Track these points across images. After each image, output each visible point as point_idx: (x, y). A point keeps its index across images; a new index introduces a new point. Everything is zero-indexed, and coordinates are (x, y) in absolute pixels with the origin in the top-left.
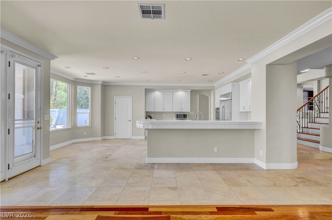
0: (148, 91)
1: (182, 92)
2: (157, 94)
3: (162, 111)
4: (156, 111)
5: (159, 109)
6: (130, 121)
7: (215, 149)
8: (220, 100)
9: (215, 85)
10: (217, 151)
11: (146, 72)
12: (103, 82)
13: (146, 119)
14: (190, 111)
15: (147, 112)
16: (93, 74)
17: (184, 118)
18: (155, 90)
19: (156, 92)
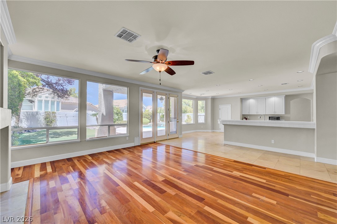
1: (275, 98)
2: (251, 101)
3: (256, 114)
4: (250, 114)
5: (253, 112)
7: (273, 142)
10: (274, 143)
12: (212, 97)
13: (243, 120)
14: (284, 114)
15: (243, 115)
16: (203, 94)
18: (249, 98)
19: (250, 100)
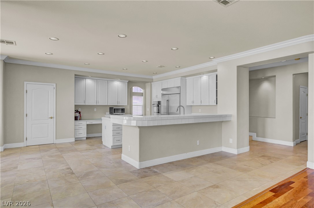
0: (79, 77)
1: (119, 82)
2: (89, 82)
3: (95, 104)
4: (87, 104)
5: (91, 101)
6: (52, 118)
7: (198, 142)
8: (162, 93)
9: (154, 77)
10: (199, 144)
11: (104, 54)
12: (8, 57)
14: (127, 105)
17: (122, 112)
18: (87, 77)
19: (87, 80)
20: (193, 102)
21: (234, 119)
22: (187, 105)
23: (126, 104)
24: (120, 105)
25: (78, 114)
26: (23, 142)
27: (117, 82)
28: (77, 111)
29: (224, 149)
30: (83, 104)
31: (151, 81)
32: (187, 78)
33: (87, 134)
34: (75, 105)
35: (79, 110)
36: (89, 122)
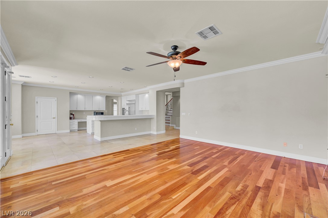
0: (72, 94)
2: (79, 97)
3: (84, 110)
5: (81, 108)
6: (54, 118)
7: (136, 129)
8: (127, 103)
9: (122, 94)
19: (78, 95)
20: (142, 109)
21: (155, 117)
22: (140, 110)
23: (105, 110)
24: (100, 110)
25: (72, 116)
26: (35, 132)
27: (99, 97)
28: (71, 114)
29: (152, 132)
30: (76, 110)
31: (121, 96)
32: (139, 95)
33: (78, 128)
34: (70, 111)
35: (73, 113)
36: (79, 121)
